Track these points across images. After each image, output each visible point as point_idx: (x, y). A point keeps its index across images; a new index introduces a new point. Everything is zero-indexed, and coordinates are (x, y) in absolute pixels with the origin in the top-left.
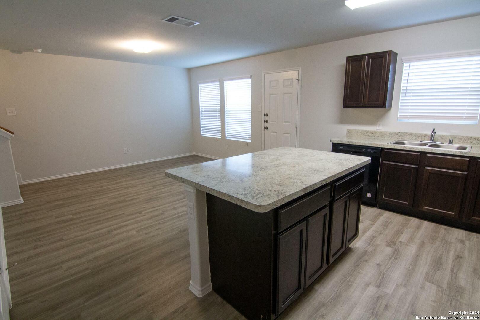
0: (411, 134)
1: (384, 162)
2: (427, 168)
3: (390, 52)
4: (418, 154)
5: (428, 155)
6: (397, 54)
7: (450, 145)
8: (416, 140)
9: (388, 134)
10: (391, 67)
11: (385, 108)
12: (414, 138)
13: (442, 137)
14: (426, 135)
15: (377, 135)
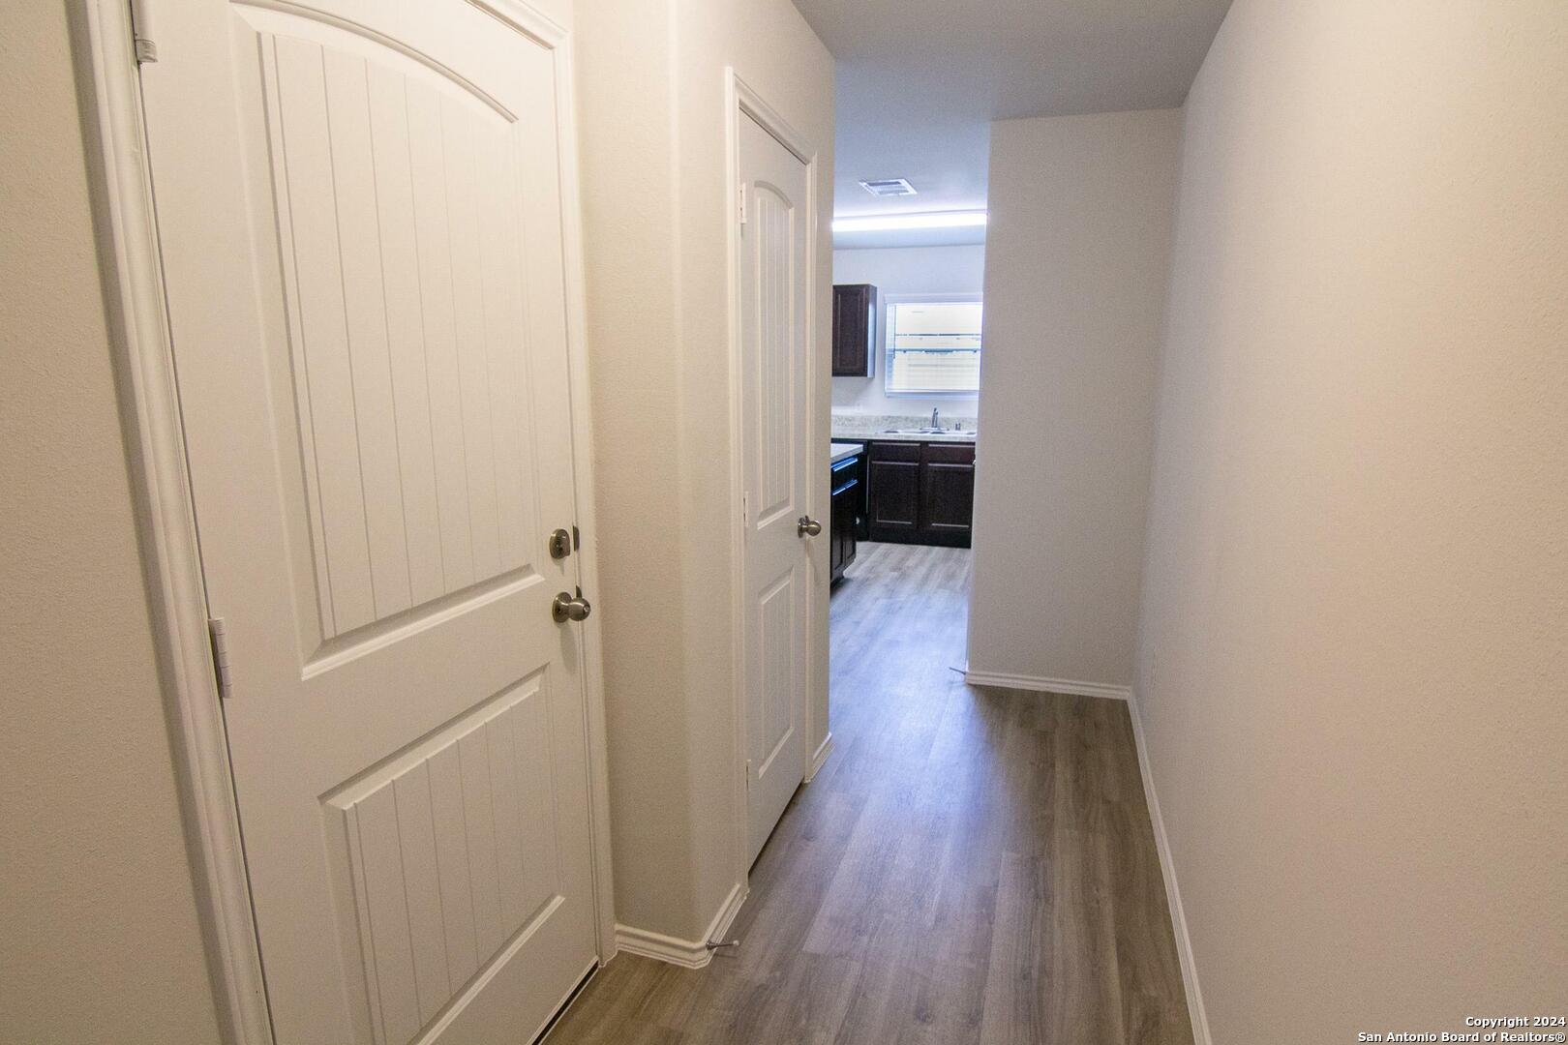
0: (907, 419)
1: (874, 462)
2: (930, 465)
3: (867, 287)
4: (918, 445)
5: (930, 445)
6: (876, 288)
7: (958, 431)
8: (913, 427)
9: (873, 420)
10: (871, 307)
11: (866, 376)
12: (911, 424)
13: (947, 421)
14: (926, 419)
15: (857, 423)
